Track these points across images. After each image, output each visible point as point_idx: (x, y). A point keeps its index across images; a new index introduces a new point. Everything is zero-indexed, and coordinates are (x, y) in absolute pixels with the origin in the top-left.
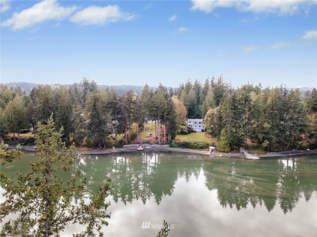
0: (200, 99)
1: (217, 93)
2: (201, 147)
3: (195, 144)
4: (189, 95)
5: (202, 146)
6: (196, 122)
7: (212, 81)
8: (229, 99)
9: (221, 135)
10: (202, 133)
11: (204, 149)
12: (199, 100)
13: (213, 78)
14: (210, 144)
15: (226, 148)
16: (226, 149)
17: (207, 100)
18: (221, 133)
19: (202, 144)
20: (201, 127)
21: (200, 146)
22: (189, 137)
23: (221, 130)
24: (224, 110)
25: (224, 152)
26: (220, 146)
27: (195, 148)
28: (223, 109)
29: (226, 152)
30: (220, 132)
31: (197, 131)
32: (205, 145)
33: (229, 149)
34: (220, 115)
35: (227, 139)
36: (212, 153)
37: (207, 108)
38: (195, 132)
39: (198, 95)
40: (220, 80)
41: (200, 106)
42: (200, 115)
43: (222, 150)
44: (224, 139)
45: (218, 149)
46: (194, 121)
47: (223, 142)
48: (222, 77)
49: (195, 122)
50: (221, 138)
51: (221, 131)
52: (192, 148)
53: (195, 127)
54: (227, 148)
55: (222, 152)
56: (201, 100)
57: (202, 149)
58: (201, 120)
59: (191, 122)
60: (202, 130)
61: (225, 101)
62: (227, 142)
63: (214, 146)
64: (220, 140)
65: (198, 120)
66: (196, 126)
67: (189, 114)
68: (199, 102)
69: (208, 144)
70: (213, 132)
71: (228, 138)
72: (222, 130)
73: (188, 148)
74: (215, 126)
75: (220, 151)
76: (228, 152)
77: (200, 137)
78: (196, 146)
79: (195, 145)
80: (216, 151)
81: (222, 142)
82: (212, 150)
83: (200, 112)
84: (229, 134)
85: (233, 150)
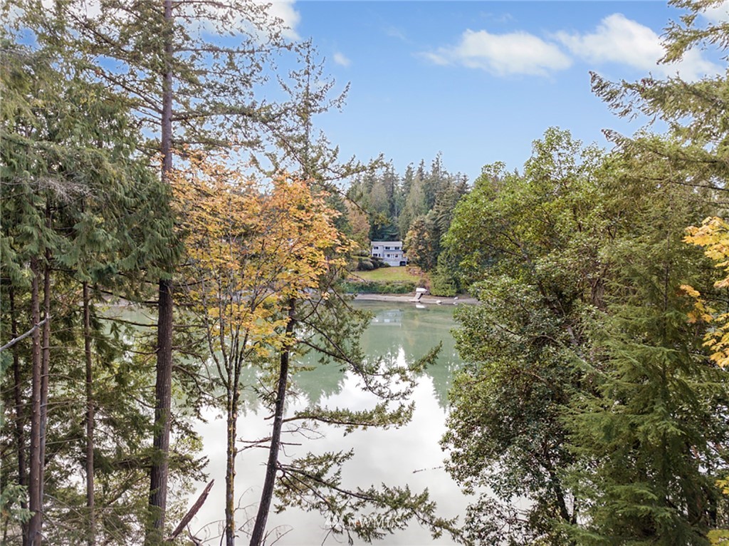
0: (396, 204)
1: (430, 192)
2: (399, 290)
3: (388, 284)
4: (373, 196)
5: (402, 289)
6: (389, 248)
7: (420, 170)
8: (452, 192)
9: (439, 263)
10: (401, 267)
11: (406, 293)
12: (393, 206)
13: (423, 163)
14: (416, 285)
15: (448, 289)
16: (448, 291)
17: (409, 204)
18: (439, 260)
19: (400, 284)
20: (400, 257)
21: (398, 287)
22: (375, 275)
23: (439, 254)
24: (443, 213)
25: (444, 296)
26: (436, 285)
27: (388, 292)
28: (441, 212)
29: (449, 296)
30: (436, 258)
31: (391, 263)
32: (408, 286)
33: (455, 291)
34: (436, 224)
35: (450, 272)
36: (422, 299)
37: (410, 219)
38: (388, 266)
39: (392, 196)
40: (436, 166)
41: (396, 218)
42: (395, 236)
43: (440, 293)
44: (444, 270)
45: (433, 291)
46: (385, 246)
47: (443, 277)
48: (439, 160)
49: (386, 248)
50: (439, 270)
51: (439, 257)
52: (381, 293)
53: (386, 256)
54: (450, 288)
55: (440, 296)
56: (398, 207)
57: (401, 293)
58: (399, 244)
59: (377, 248)
60: (401, 262)
61: (445, 195)
62: (450, 277)
63: (424, 287)
64: (436, 274)
65: (392, 244)
66: (389, 255)
67: (372, 234)
68: (394, 210)
69: (413, 285)
70: (422, 260)
71: (451, 269)
72: (441, 254)
73: (374, 293)
74: (426, 247)
75: (437, 296)
76: (452, 297)
77: (396, 275)
78: (389, 289)
79: (387, 286)
80: (430, 296)
81: (441, 278)
82: (422, 294)
83: (396, 231)
84: (453, 261)
85: (463, 294)
